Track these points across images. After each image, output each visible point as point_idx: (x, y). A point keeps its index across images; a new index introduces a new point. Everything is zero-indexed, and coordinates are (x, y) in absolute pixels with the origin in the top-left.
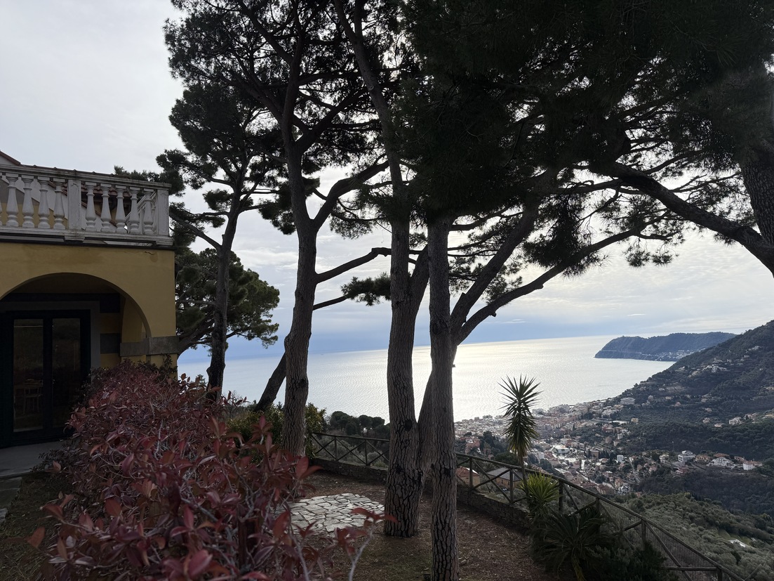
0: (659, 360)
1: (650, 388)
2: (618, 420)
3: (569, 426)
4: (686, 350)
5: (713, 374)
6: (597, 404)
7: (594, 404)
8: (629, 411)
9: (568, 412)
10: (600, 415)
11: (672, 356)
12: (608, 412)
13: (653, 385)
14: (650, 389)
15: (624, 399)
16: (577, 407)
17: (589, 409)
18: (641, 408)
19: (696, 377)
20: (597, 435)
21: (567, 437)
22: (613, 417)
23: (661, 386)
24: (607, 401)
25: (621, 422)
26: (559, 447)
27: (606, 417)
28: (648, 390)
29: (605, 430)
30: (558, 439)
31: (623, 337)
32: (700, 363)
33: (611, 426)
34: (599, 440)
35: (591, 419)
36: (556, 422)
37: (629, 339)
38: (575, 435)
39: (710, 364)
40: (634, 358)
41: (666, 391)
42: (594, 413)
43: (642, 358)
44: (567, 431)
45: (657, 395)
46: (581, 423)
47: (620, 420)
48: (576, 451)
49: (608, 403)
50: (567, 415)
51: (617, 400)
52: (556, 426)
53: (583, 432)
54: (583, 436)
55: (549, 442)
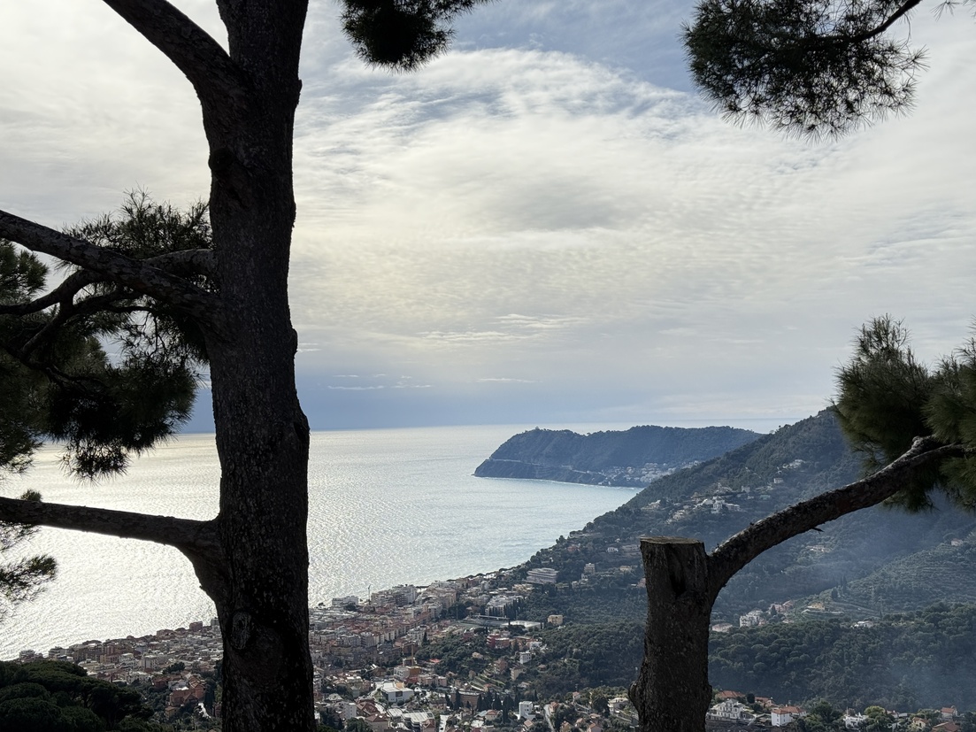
0: (606, 484)
1: (590, 546)
2: (520, 619)
3: (414, 637)
4: (660, 463)
5: (713, 517)
6: (476, 583)
7: (470, 582)
8: (545, 599)
9: (414, 604)
10: (482, 609)
11: (633, 476)
12: (501, 601)
13: (595, 541)
14: (590, 548)
15: (535, 571)
16: (432, 591)
17: (458, 594)
18: (569, 591)
19: (682, 523)
20: (476, 655)
21: (409, 663)
22: (512, 611)
23: (611, 542)
24: (499, 575)
25: (527, 625)
26: (389, 687)
27: (495, 612)
28: (585, 551)
29: (494, 642)
30: (387, 669)
31: (537, 431)
32: (690, 492)
33: (507, 633)
34: (478, 666)
35: (462, 617)
36: (386, 628)
37: (549, 434)
38: (427, 658)
39: (708, 496)
40: (555, 479)
41: (620, 554)
42: (470, 603)
43: (572, 478)
44: (409, 648)
45: (603, 564)
46: (441, 628)
47: (525, 619)
48: (428, 694)
49: (502, 580)
50: (411, 610)
51: (521, 573)
52: (386, 636)
53: (446, 650)
54: (446, 658)
55: (368, 676)
